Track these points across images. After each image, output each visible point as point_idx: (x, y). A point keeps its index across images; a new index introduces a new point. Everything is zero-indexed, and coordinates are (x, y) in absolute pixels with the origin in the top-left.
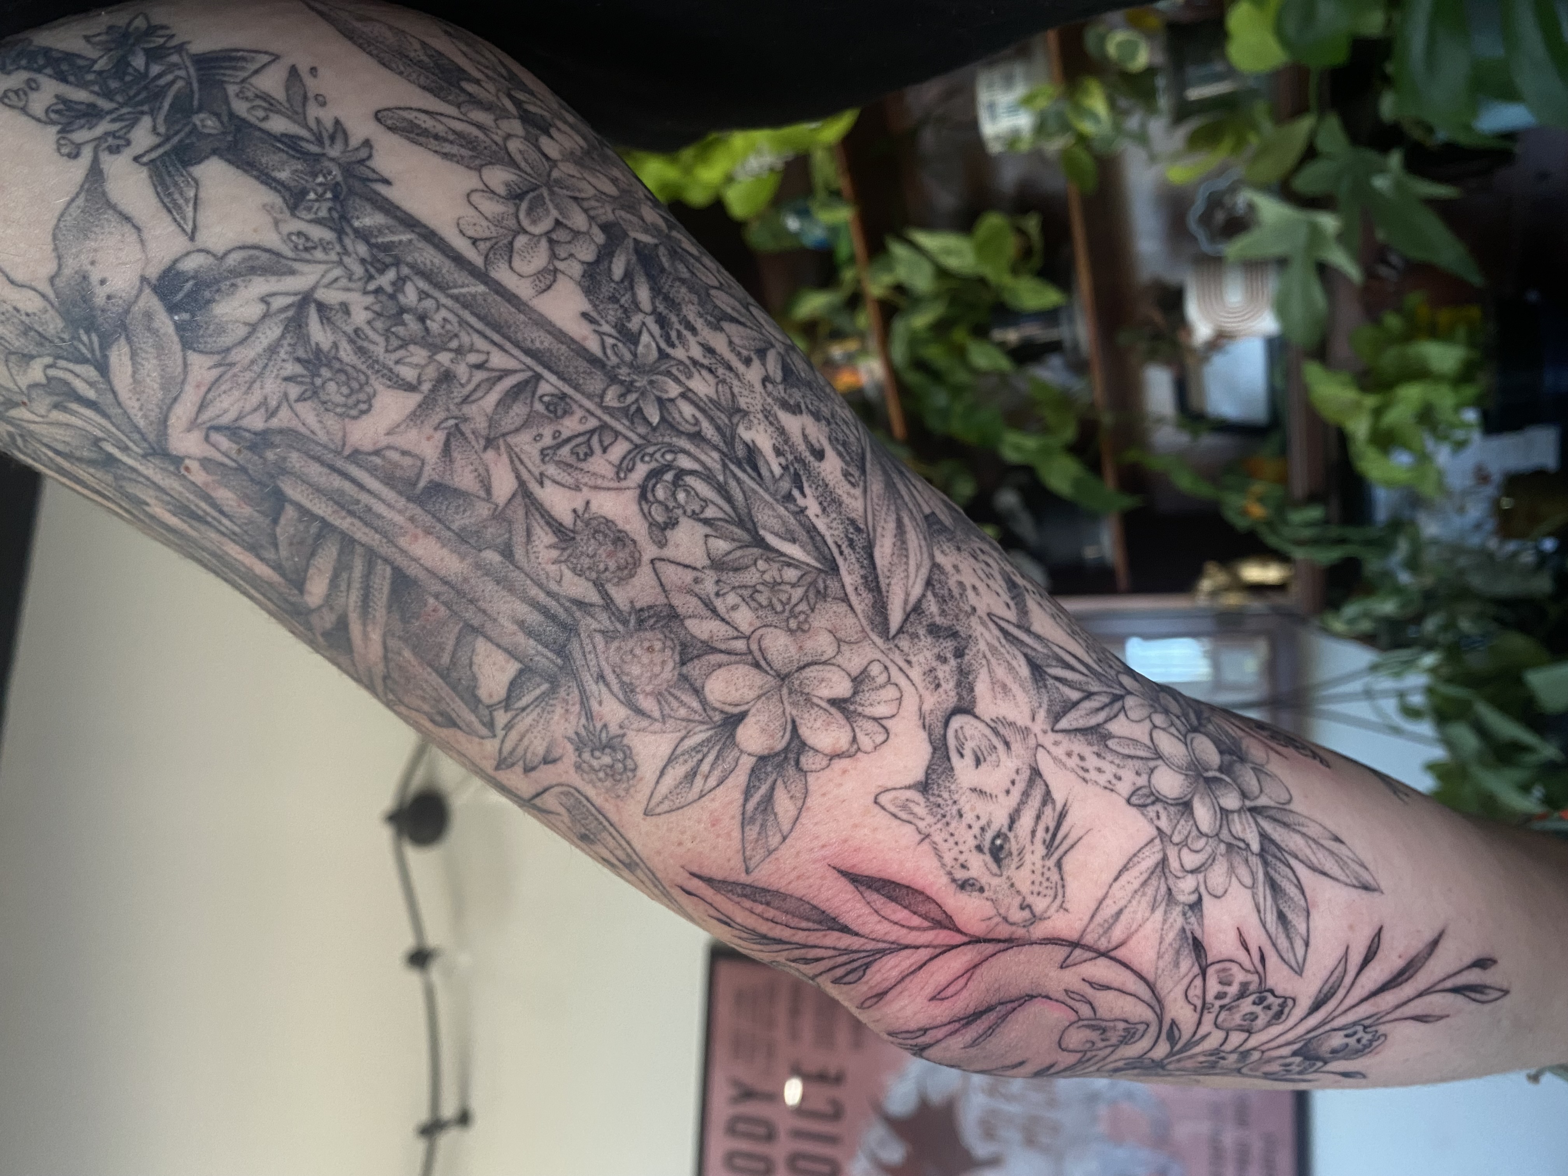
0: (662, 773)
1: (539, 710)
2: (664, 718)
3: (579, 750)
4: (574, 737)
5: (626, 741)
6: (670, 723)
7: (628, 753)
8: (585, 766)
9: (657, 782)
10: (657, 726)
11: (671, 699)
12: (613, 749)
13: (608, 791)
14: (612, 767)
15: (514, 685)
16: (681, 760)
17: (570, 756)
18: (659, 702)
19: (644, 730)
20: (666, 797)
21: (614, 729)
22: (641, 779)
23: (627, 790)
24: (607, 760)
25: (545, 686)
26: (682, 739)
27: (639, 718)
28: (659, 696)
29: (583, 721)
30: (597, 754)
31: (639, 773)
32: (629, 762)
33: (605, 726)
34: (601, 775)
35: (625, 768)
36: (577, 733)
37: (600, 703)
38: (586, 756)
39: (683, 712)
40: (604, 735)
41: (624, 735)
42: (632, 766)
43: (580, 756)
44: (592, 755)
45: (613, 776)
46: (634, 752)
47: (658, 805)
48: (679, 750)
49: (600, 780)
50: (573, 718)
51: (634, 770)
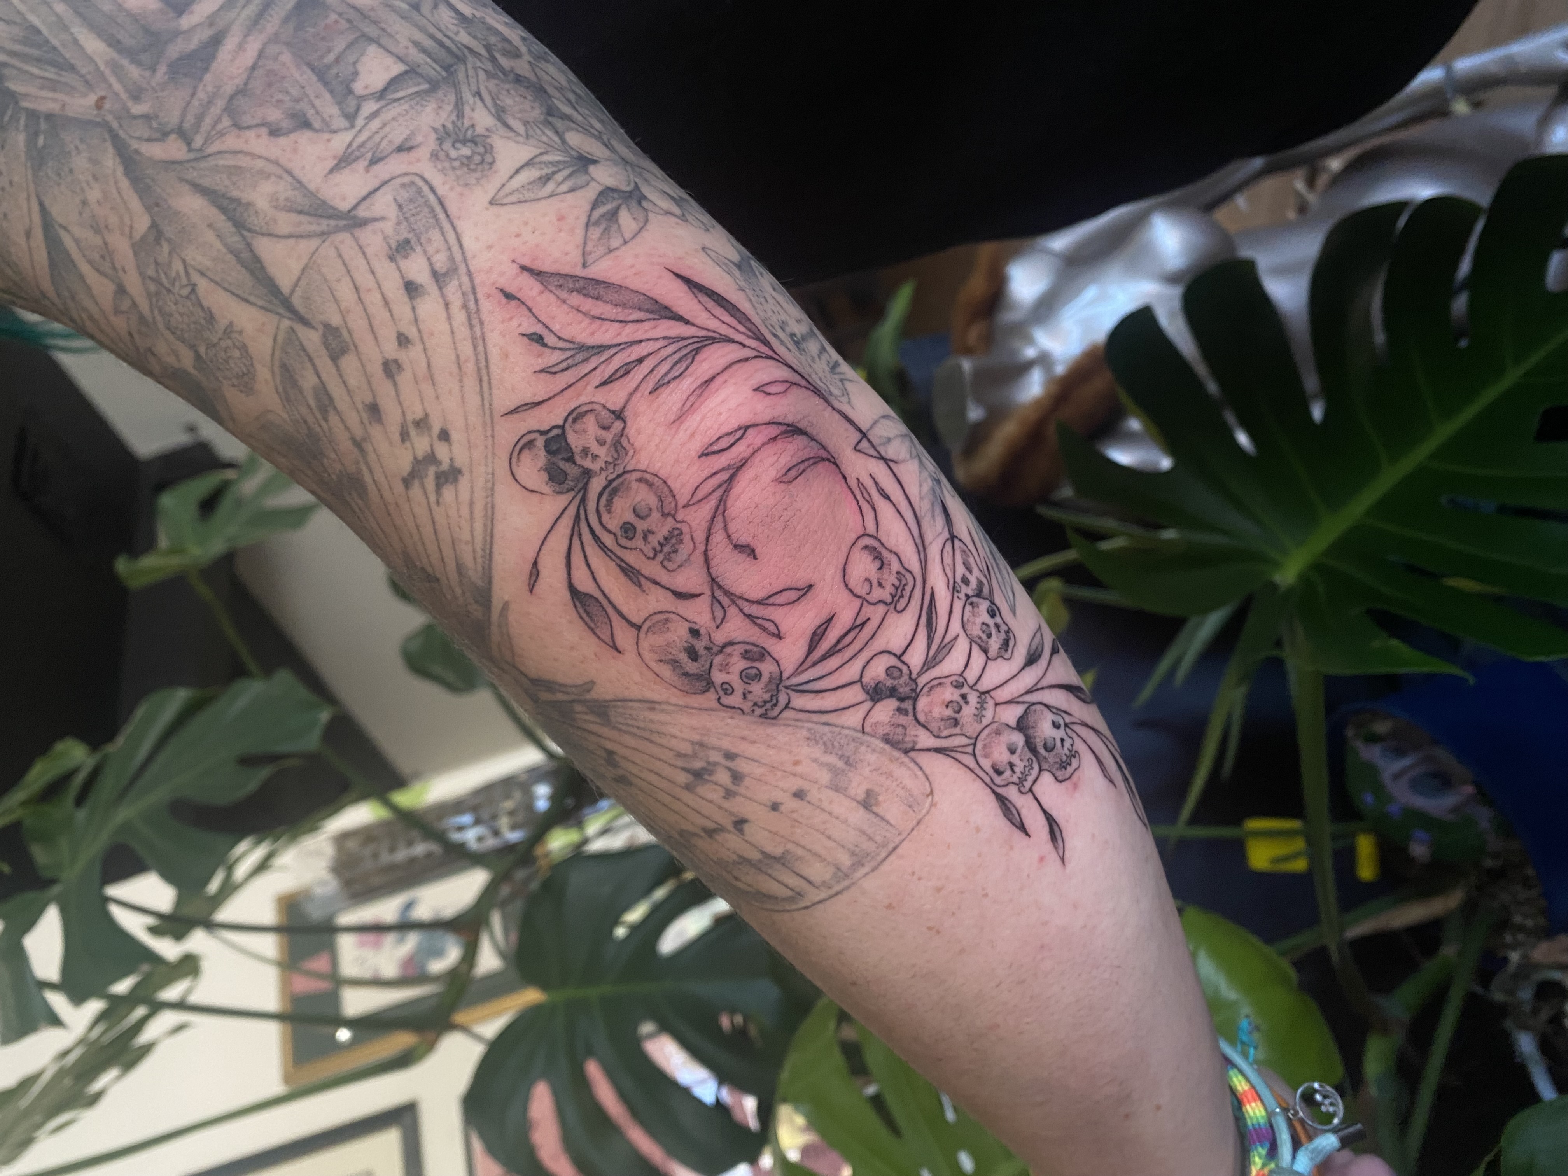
0: (517, 172)
1: (412, 103)
2: (528, 137)
3: (440, 140)
4: (441, 128)
5: (489, 140)
6: (532, 141)
7: (489, 149)
8: (442, 155)
9: (511, 177)
10: (521, 139)
11: (535, 128)
12: (476, 144)
13: (458, 178)
14: (468, 158)
15: (394, 82)
16: (538, 166)
17: (431, 144)
18: (525, 125)
19: (508, 138)
20: (517, 190)
21: (480, 130)
22: (496, 172)
23: (478, 180)
24: (466, 151)
25: (425, 86)
26: (541, 154)
27: (506, 129)
28: (526, 123)
29: (454, 117)
30: (458, 145)
31: (494, 168)
32: (488, 158)
33: (473, 126)
34: (457, 164)
35: (482, 162)
36: (444, 126)
37: (473, 110)
38: (447, 145)
39: (545, 139)
40: (470, 133)
41: (487, 137)
42: (490, 160)
43: (440, 144)
44: (453, 146)
45: (468, 165)
46: (495, 150)
47: (507, 195)
48: (537, 160)
49: (454, 168)
50: (444, 115)
51: (492, 164)
